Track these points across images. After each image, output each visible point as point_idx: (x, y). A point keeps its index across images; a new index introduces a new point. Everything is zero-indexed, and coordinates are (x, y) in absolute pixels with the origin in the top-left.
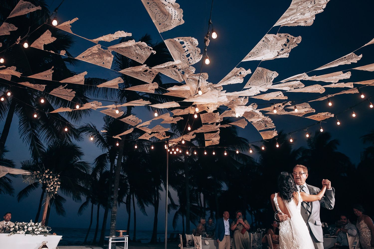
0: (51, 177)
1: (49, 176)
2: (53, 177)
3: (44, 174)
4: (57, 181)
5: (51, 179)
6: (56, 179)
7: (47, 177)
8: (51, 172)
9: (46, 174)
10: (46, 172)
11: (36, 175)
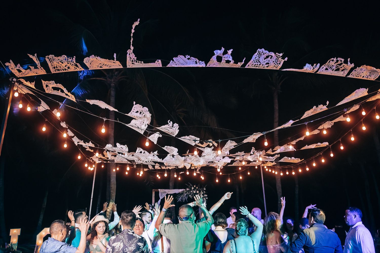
0: (198, 192)
1: (196, 191)
2: (200, 192)
3: (192, 190)
4: (203, 195)
5: (198, 193)
6: (202, 193)
7: (195, 192)
8: (197, 188)
9: (194, 190)
10: (193, 188)
11: (186, 193)
